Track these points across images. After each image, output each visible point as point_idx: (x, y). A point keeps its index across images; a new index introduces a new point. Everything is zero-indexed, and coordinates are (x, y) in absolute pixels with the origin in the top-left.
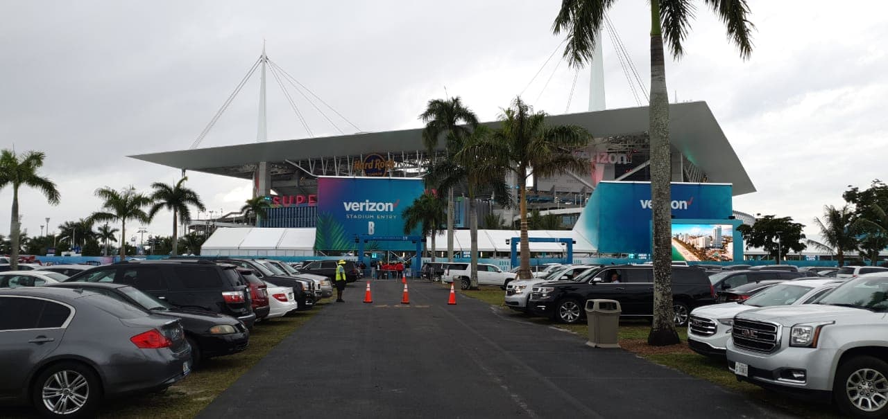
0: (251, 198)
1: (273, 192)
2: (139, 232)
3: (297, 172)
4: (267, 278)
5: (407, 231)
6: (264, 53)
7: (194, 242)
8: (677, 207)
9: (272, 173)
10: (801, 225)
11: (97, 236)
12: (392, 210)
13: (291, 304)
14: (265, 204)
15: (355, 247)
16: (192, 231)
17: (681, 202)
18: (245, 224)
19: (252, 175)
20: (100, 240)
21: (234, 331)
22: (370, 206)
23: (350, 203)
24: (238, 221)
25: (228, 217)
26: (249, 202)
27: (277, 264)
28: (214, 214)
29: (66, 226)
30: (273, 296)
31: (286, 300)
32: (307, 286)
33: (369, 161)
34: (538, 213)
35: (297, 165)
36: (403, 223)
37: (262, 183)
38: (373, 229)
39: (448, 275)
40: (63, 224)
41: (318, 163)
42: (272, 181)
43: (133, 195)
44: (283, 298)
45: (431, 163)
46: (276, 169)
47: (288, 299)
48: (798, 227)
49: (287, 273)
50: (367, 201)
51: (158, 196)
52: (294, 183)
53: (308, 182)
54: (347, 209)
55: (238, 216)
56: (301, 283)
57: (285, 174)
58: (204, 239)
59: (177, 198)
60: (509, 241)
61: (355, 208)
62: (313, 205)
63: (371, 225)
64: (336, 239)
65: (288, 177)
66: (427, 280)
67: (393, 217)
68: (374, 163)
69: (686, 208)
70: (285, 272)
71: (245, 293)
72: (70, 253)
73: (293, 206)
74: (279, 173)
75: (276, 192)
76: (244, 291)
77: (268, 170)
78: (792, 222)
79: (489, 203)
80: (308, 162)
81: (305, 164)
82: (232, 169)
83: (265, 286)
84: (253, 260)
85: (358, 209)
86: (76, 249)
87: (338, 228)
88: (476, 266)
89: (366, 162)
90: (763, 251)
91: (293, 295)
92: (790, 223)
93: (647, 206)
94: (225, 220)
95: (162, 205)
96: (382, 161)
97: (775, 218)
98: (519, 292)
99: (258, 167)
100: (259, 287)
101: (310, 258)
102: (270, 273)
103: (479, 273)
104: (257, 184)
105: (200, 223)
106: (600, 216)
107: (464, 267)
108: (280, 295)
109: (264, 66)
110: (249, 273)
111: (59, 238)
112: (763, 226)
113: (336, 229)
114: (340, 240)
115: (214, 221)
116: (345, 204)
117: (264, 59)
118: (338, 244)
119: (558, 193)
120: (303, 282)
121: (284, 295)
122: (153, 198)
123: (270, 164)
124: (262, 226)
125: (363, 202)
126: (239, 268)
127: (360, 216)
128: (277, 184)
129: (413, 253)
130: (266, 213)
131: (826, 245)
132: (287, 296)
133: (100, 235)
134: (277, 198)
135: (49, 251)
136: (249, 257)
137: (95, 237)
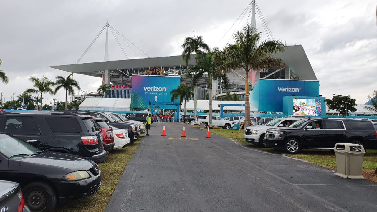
0: (101, 85)
1: (111, 83)
2: (53, 100)
3: (121, 75)
4: (111, 123)
5: (172, 100)
6: (107, 22)
7: (76, 104)
8: (294, 91)
9: (111, 75)
10: (355, 100)
11: (34, 101)
12: (165, 91)
13: (127, 140)
14: (108, 87)
15: (148, 107)
16: (76, 99)
17: (296, 89)
18: (99, 97)
19: (102, 76)
20: (35, 103)
21: (88, 176)
22: (155, 89)
23: (147, 87)
24: (96, 96)
25: (92, 94)
26: (101, 86)
27: (116, 115)
28: (85, 92)
29: (20, 96)
30: (116, 135)
31: (123, 138)
32: (135, 128)
33: (153, 70)
34: (229, 94)
35: (121, 72)
36: (171, 96)
37: (106, 79)
38: (157, 99)
39: (197, 121)
40: (19, 95)
41: (131, 70)
42: (111, 78)
43: (47, 81)
44: (122, 136)
45: (180, 71)
46: (112, 73)
47: (125, 137)
48: (353, 101)
49: (122, 120)
50: (154, 86)
51: (59, 82)
52: (120, 79)
53: (126, 79)
54: (145, 90)
55: (96, 93)
56: (131, 126)
57: (116, 75)
58: (80, 103)
59: (68, 84)
60: (219, 105)
61: (149, 90)
62: (129, 89)
63: (156, 97)
64: (140, 103)
65: (118, 77)
66: (184, 123)
67: (166, 94)
68: (155, 71)
69: (298, 91)
70: (121, 119)
71: (99, 137)
72: (21, 108)
73: (120, 89)
74: (114, 75)
75: (112, 83)
76: (98, 135)
77: (109, 74)
78: (350, 98)
79: (205, 89)
80: (126, 70)
81: (125, 71)
82: (93, 73)
83: (111, 130)
84: (103, 112)
85: (150, 90)
86: (24, 107)
87: (141, 98)
88: (212, 117)
90: (336, 111)
91: (127, 134)
92: (350, 99)
93: (281, 90)
94: (90, 95)
95: (61, 86)
96: (158, 70)
97: (343, 96)
98: (255, 133)
99: (105, 72)
100: (108, 131)
101: (129, 112)
102: (113, 121)
103: (213, 120)
104: (104, 79)
105: (79, 96)
106: (260, 94)
107: (205, 117)
108: (120, 135)
109: (108, 28)
110: (101, 121)
111: (17, 102)
112: (337, 100)
113: (140, 99)
114: (142, 104)
115: (85, 95)
116: (144, 87)
117: (108, 25)
118: (140, 106)
119: (235, 85)
120: (132, 126)
121: (122, 134)
122: (57, 83)
123: (110, 71)
124: (106, 97)
125: (152, 87)
126: (94, 118)
127: (151, 93)
128: (112, 80)
129: (175, 110)
130: (108, 92)
131: (373, 109)
132: (124, 134)
133: (35, 101)
134: (113, 86)
135: (12, 107)
136: (100, 111)
137: (33, 101)
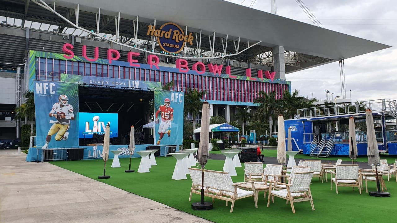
68: (172, 33)
89: (162, 30)
96: (179, 33)
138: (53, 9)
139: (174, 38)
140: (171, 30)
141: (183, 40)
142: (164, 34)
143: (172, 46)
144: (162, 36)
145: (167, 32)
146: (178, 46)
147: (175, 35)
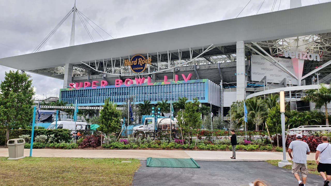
6: (75, 6)
35: (87, 65)
41: (101, 64)
53: (95, 77)
55: (54, 99)
73: (82, 88)
77: (70, 69)
80: (95, 63)
81: (93, 65)
89: (132, 60)
96: (143, 59)
109: (74, 14)
117: (75, 10)
123: (73, 66)
134: (72, 84)
138: (89, 65)
139: (139, 64)
140: (137, 59)
141: (145, 63)
142: (133, 63)
143: (139, 68)
144: (132, 64)
145: (135, 61)
146: (142, 67)
147: (139, 61)
